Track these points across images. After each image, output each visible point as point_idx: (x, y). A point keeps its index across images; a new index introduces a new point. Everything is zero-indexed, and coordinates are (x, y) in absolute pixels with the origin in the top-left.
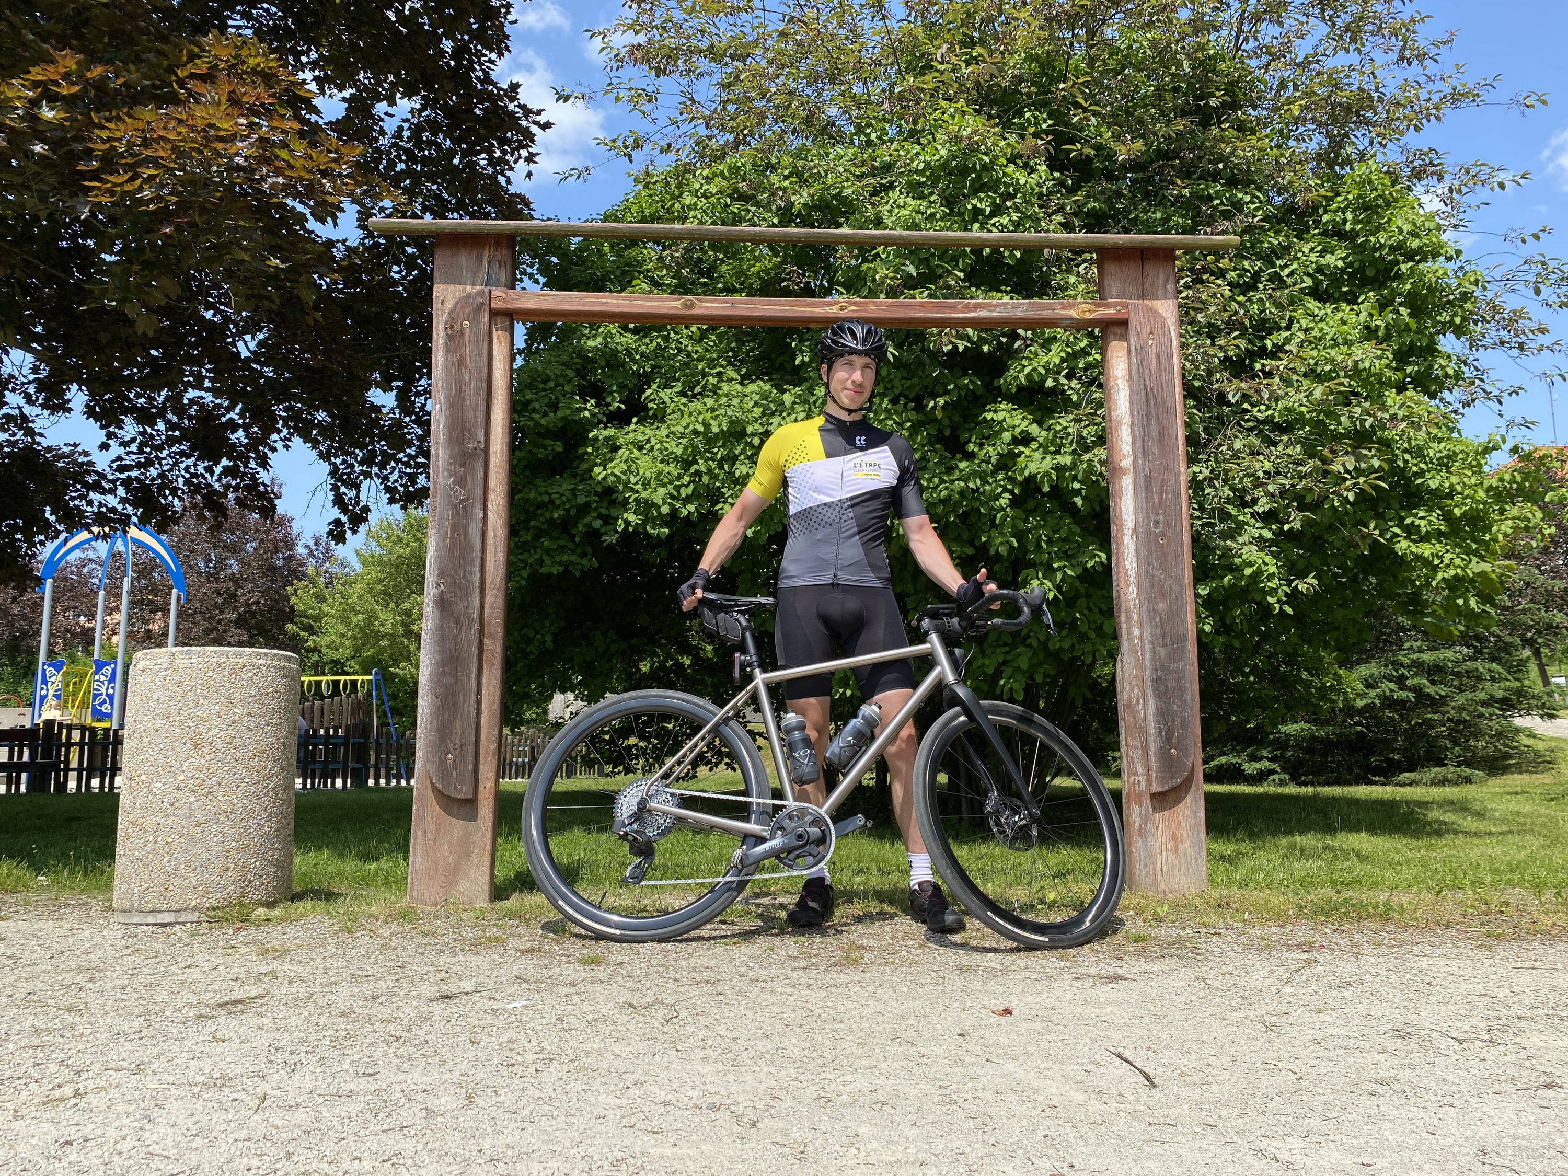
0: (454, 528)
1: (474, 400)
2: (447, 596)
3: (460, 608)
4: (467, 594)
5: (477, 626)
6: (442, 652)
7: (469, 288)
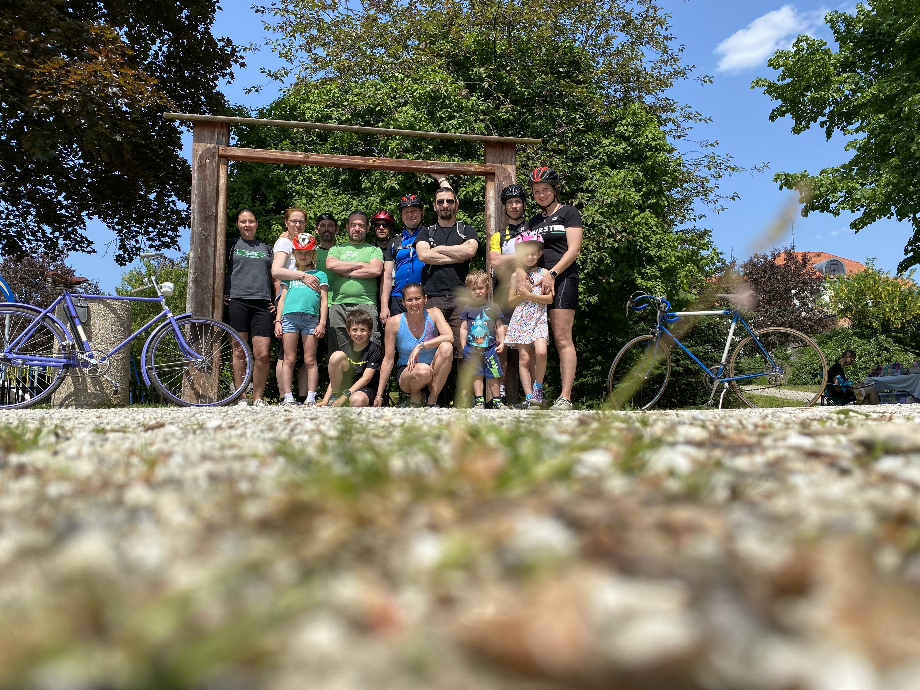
0: (201, 250)
1: (211, 194)
2: (199, 279)
3: (204, 284)
4: (207, 278)
5: (211, 291)
6: (196, 302)
7: (208, 145)
